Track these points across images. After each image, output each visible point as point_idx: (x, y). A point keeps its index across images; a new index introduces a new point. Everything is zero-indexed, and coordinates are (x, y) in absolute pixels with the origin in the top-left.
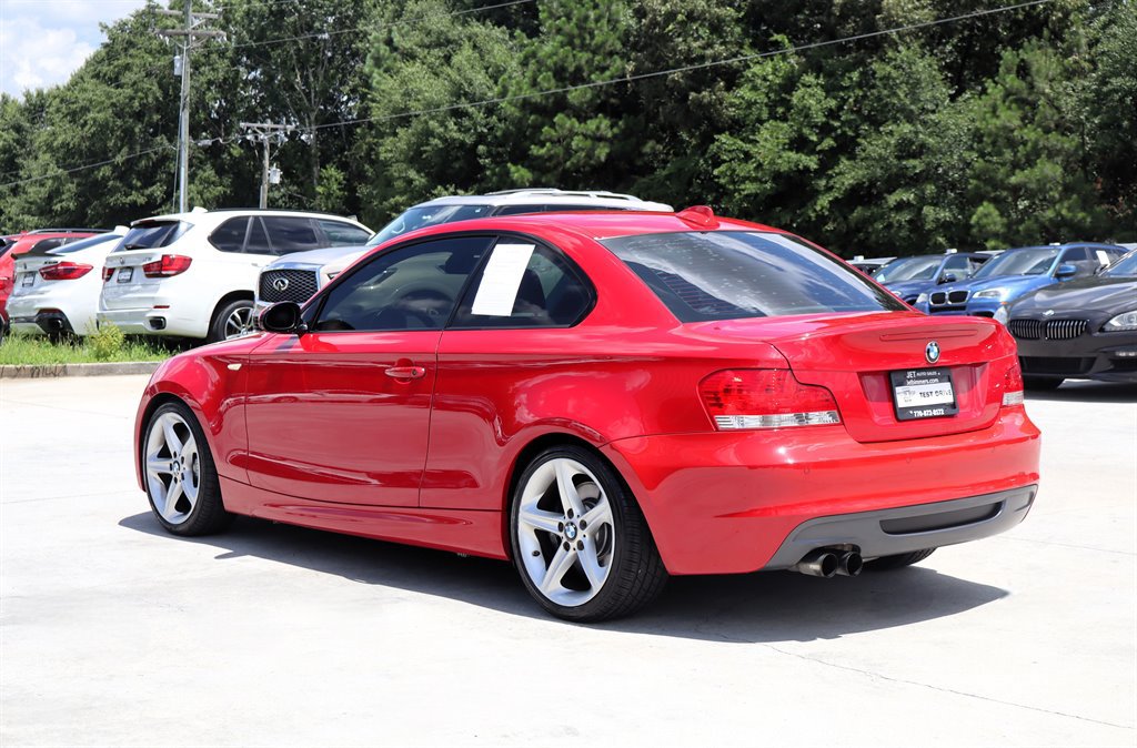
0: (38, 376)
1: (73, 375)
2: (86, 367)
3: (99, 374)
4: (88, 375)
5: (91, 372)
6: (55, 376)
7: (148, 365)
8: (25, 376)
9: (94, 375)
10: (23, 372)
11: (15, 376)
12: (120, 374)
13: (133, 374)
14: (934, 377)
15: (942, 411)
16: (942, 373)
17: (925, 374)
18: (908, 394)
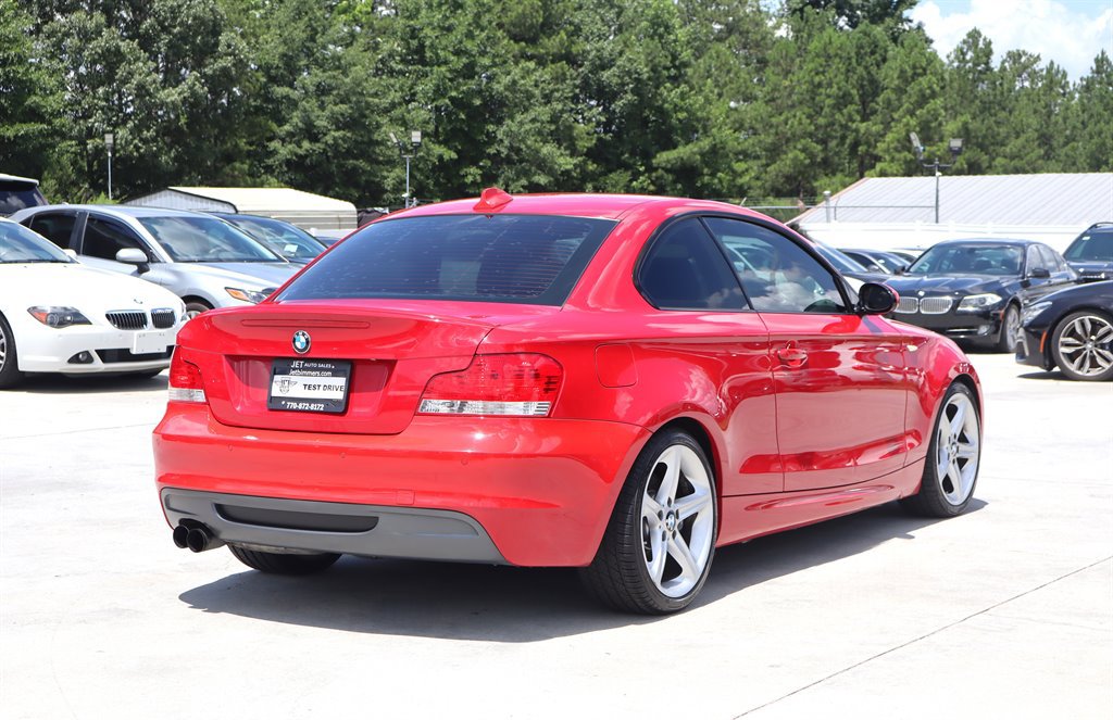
14: (327, 370)
15: (321, 407)
16: (338, 365)
17: (314, 365)
18: (286, 383)
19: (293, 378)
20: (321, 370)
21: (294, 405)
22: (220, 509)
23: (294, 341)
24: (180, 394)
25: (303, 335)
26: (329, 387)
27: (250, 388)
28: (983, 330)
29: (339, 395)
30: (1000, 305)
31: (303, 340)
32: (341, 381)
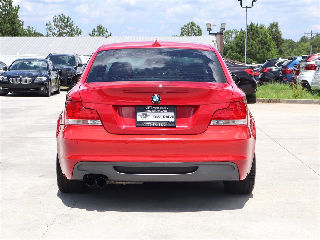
0: (270, 102)
1: (282, 103)
2: (286, 100)
3: (291, 103)
4: (287, 103)
5: (289, 102)
6: (276, 103)
7: (310, 101)
8: (266, 102)
9: (289, 103)
10: (265, 101)
11: (263, 102)
12: (299, 103)
13: (303, 103)
14: (164, 110)
15: (165, 125)
16: (169, 108)
17: (158, 108)
18: (145, 116)
19: (148, 114)
20: (161, 110)
21: (150, 124)
22: (116, 168)
23: (153, 99)
24: (78, 121)
25: (157, 96)
26: (167, 117)
27: (124, 118)
28: (42, 89)
29: (173, 120)
30: (47, 80)
31: (157, 98)
32: (173, 114)
